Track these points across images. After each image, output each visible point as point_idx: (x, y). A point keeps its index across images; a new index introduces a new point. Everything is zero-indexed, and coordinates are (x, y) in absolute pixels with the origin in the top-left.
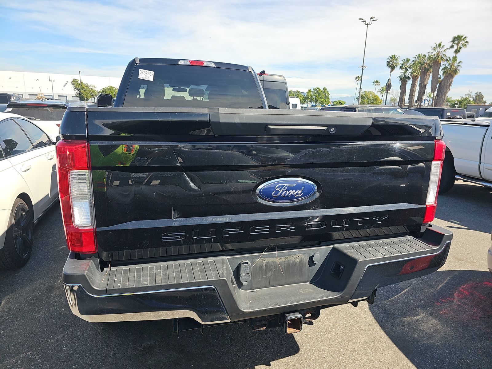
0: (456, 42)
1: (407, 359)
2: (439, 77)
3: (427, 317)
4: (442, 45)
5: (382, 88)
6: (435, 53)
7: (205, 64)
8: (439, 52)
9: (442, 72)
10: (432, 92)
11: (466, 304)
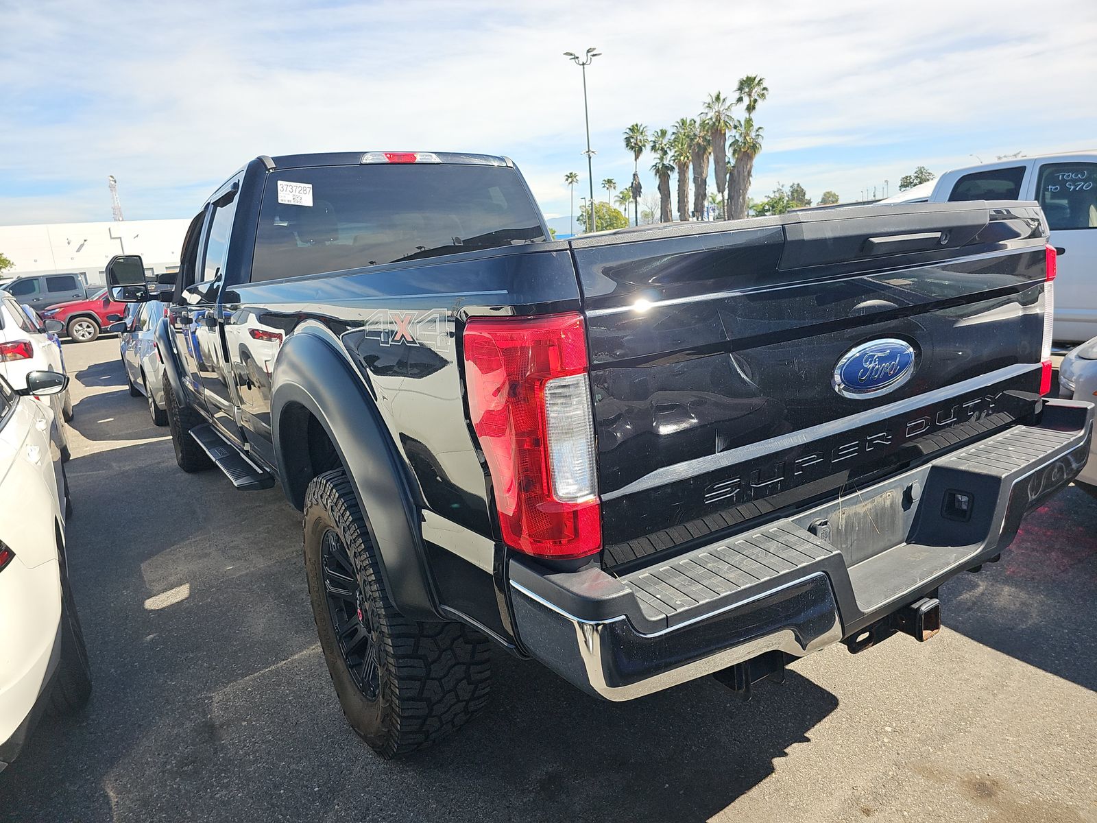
0: (747, 90)
1: (1017, 660)
2: (727, 160)
3: (992, 585)
4: (722, 97)
5: (621, 193)
6: (711, 114)
7: (419, 159)
8: (719, 112)
9: (731, 151)
10: (719, 192)
11: (1033, 550)
